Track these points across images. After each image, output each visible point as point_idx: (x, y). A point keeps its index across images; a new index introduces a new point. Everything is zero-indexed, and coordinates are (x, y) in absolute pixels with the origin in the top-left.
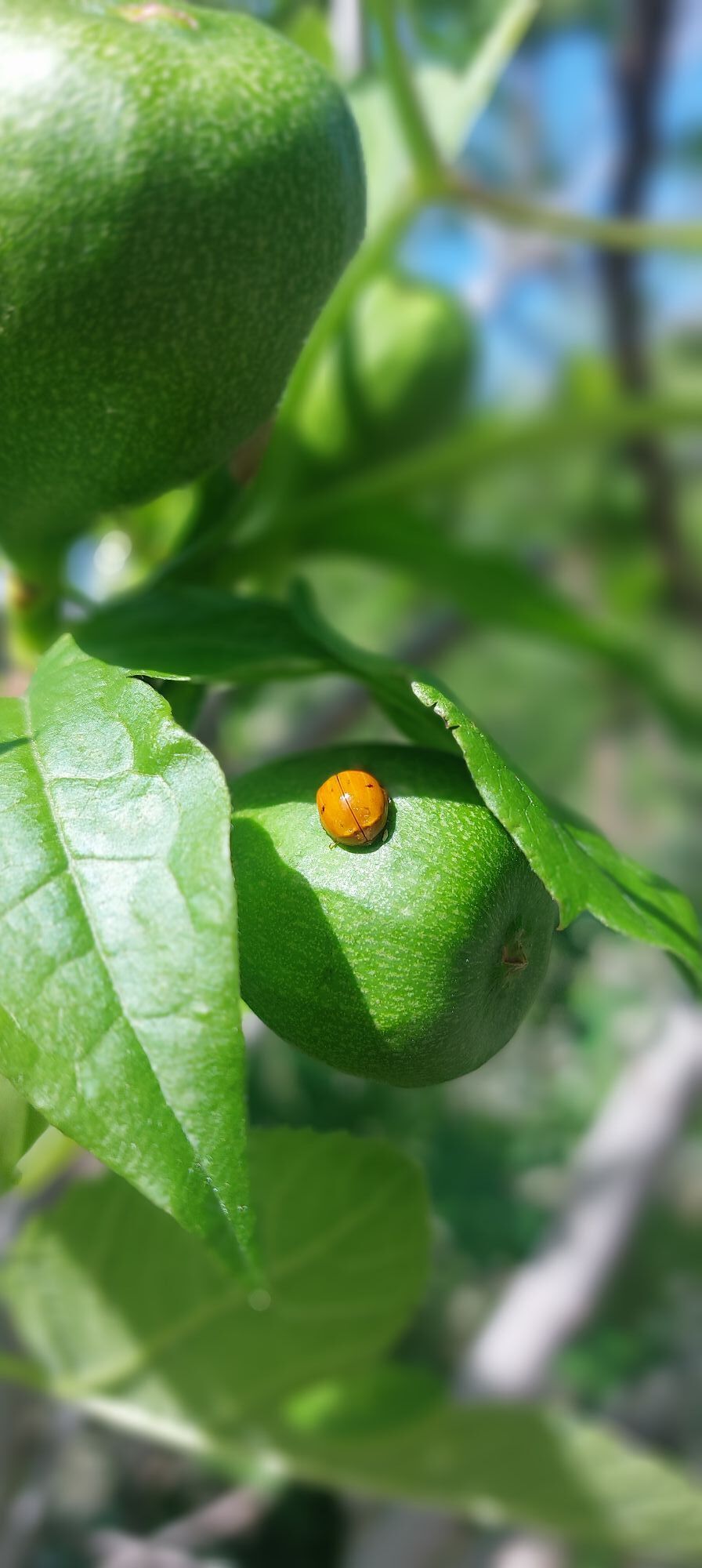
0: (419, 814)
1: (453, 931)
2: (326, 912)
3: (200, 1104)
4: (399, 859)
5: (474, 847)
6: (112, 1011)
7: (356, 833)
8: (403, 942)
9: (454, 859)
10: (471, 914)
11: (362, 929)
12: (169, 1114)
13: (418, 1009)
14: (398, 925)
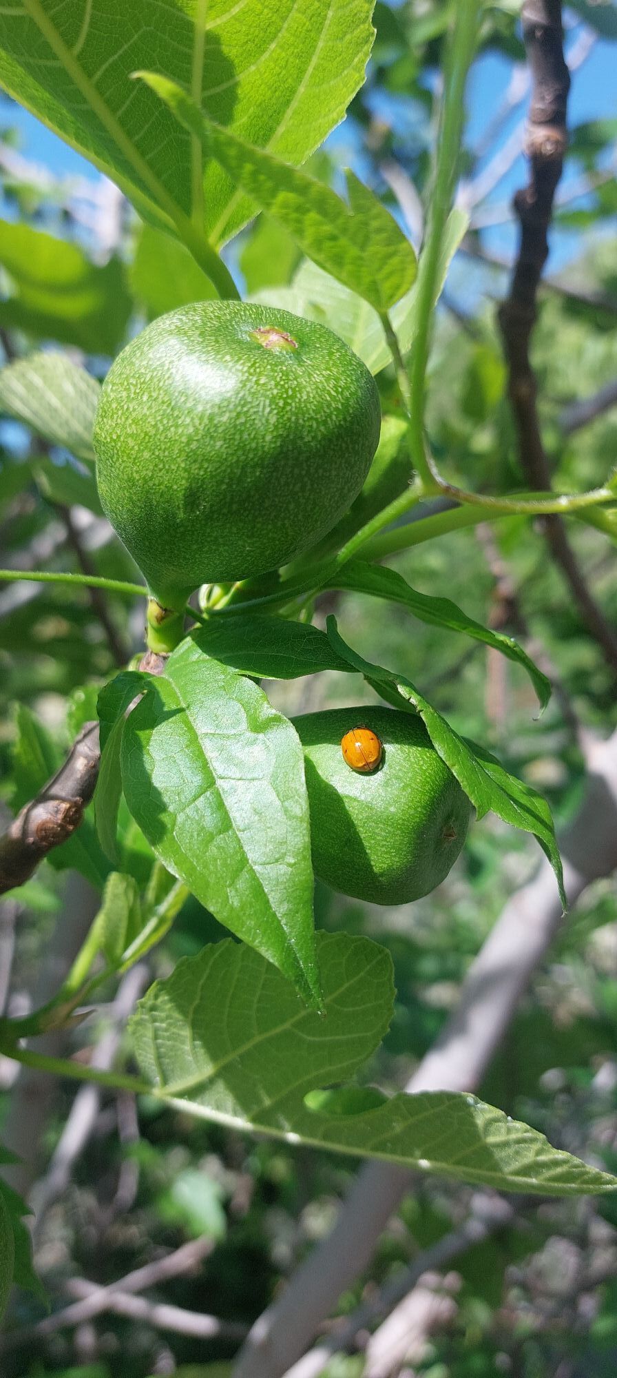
0: (398, 754)
1: (418, 820)
2: (347, 808)
3: (290, 910)
4: (388, 779)
5: (429, 773)
6: (244, 861)
7: (365, 765)
8: (390, 826)
9: (418, 780)
10: (427, 811)
11: (368, 818)
12: (274, 915)
13: (397, 862)
14: (388, 817)
